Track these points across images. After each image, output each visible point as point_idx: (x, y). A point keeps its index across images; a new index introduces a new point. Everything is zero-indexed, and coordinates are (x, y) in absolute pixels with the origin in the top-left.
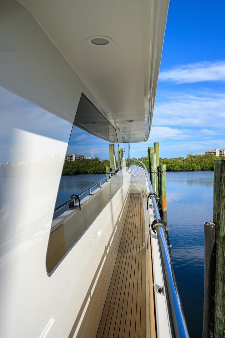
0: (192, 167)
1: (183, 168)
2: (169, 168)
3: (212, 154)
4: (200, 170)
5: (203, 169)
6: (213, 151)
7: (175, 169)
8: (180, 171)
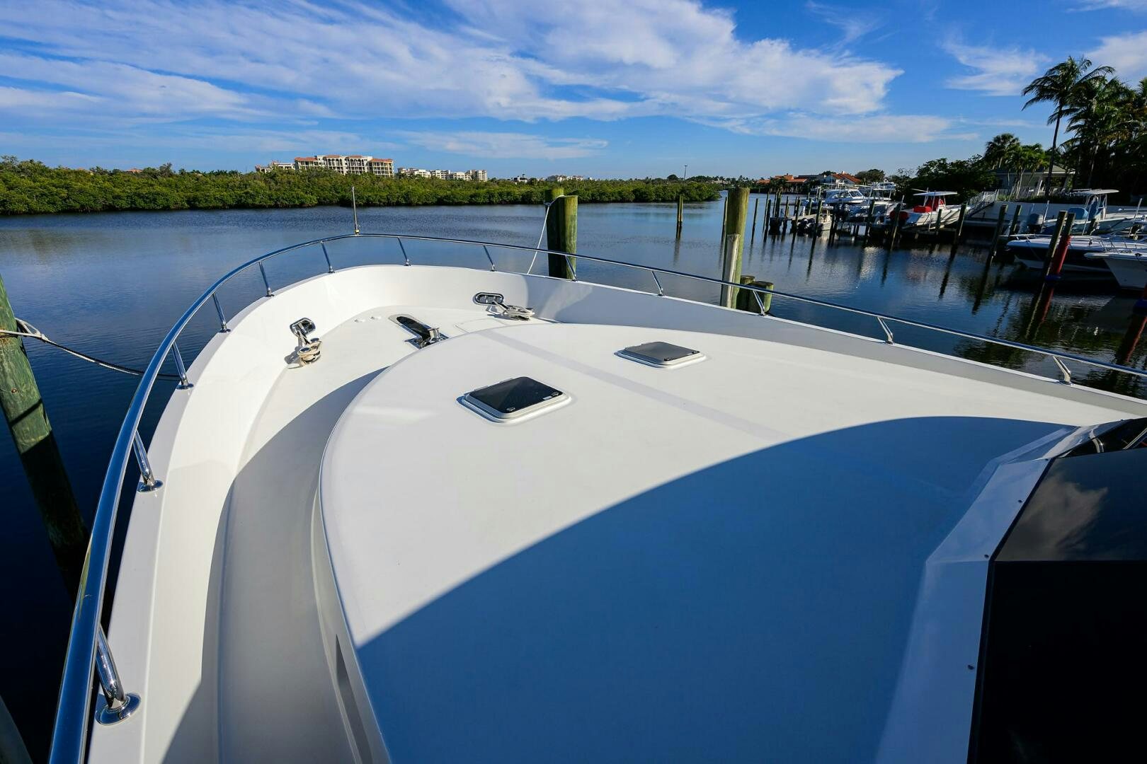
0: (298, 198)
1: (278, 199)
2: (241, 201)
3: (310, 165)
4: (316, 205)
5: (321, 204)
6: (312, 158)
7: (257, 203)
8: (271, 207)
